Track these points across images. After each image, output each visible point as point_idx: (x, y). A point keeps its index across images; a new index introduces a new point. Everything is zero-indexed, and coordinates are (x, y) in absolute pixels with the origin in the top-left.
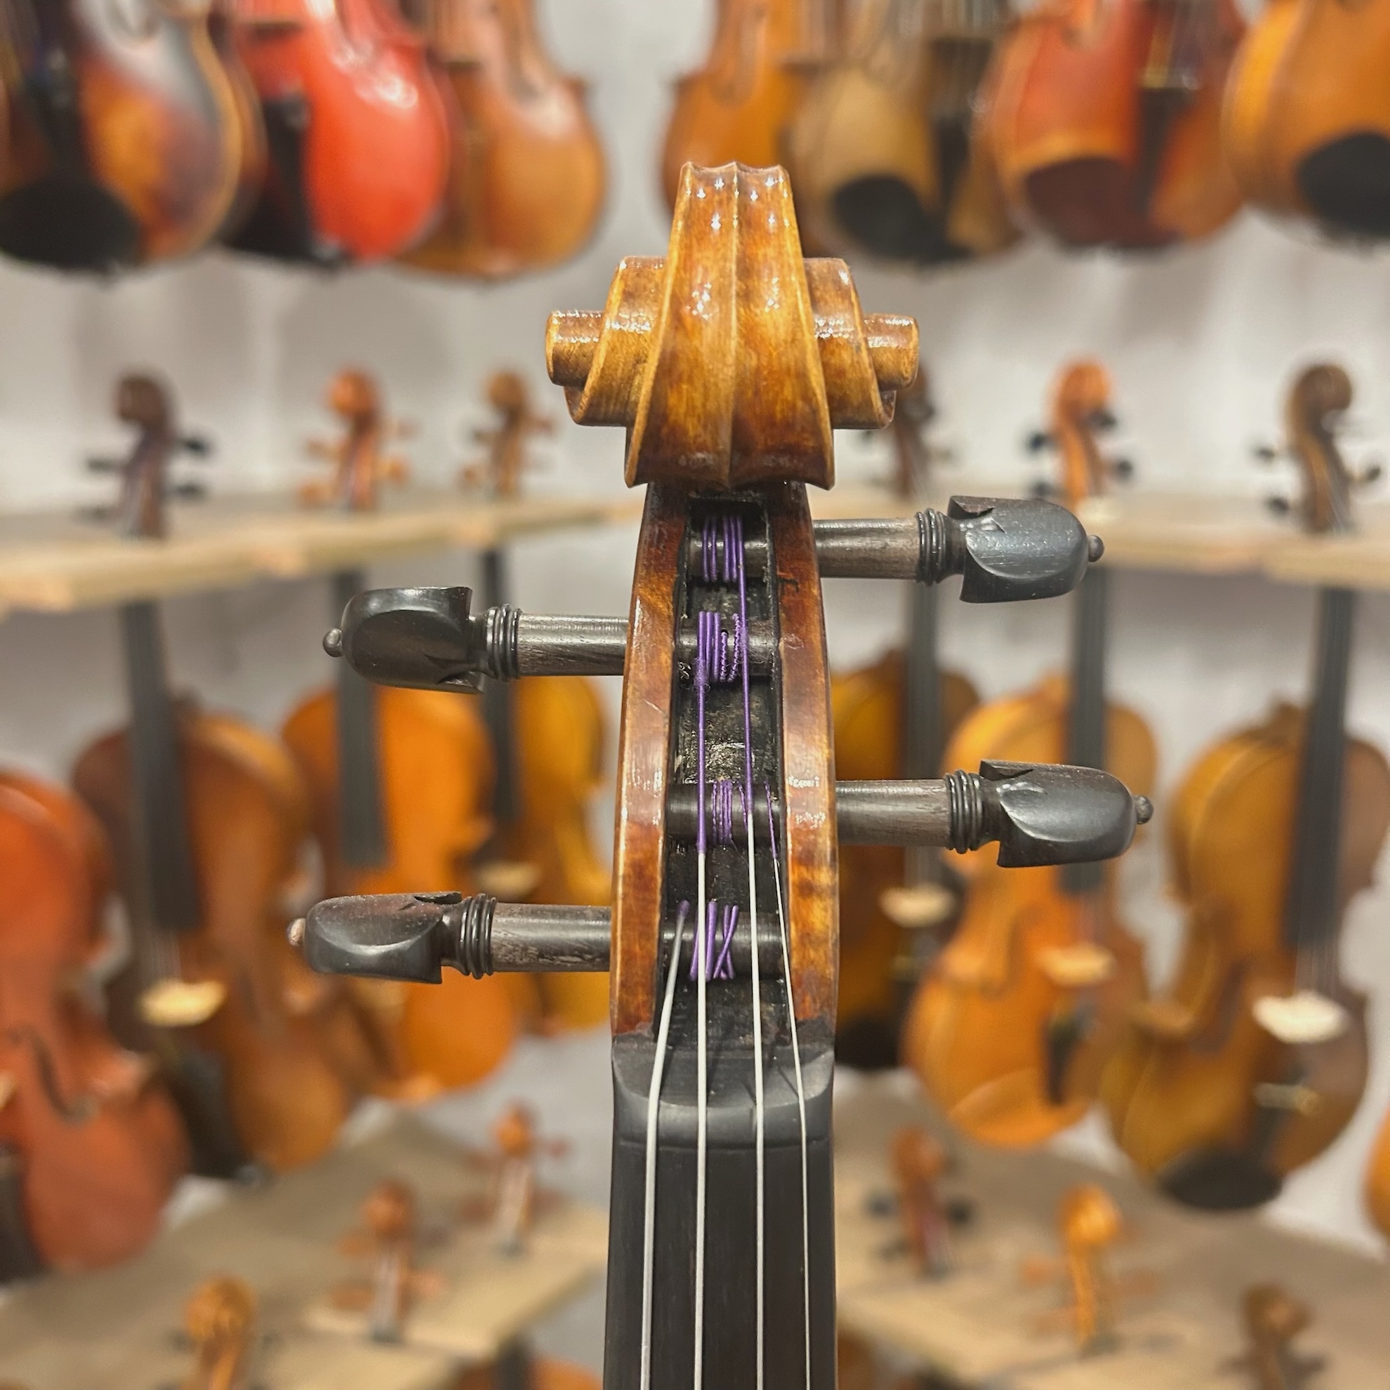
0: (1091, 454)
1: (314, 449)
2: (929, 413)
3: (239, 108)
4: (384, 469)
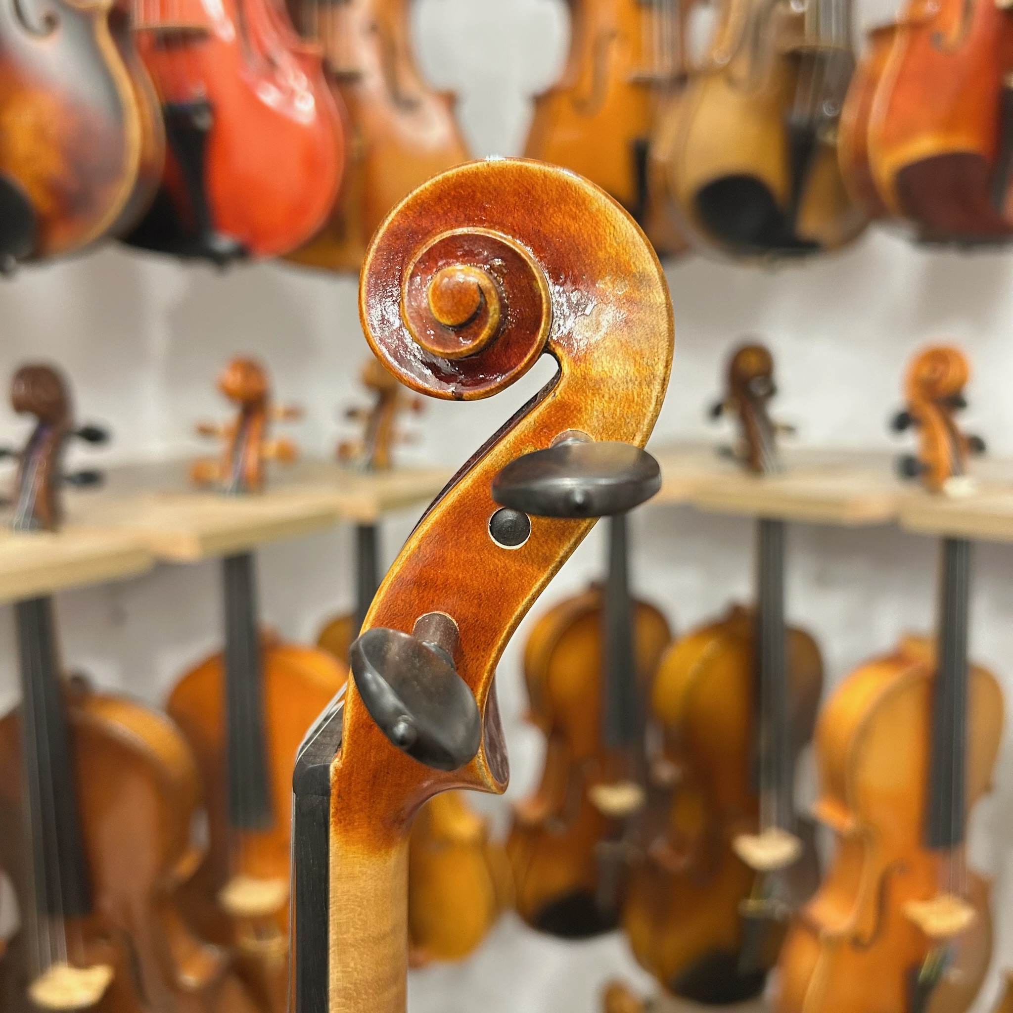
0: (952, 430)
1: (205, 431)
2: (772, 391)
3: (139, 102)
4: (271, 448)
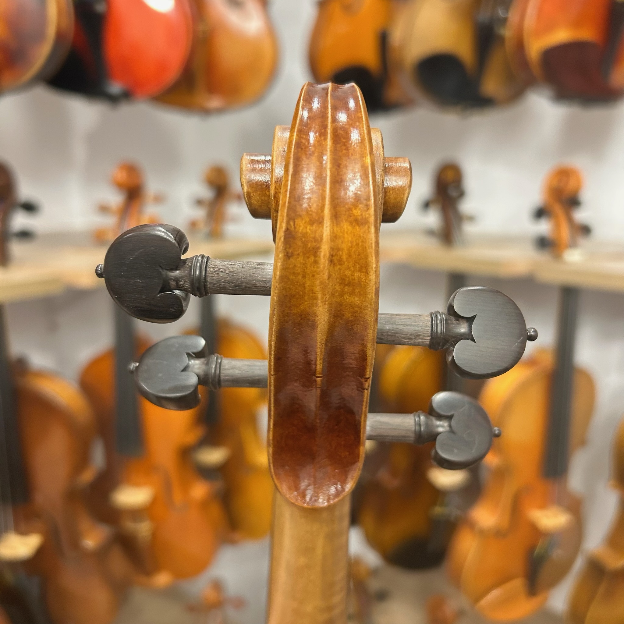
0: (570, 220)
1: (104, 209)
2: (461, 194)
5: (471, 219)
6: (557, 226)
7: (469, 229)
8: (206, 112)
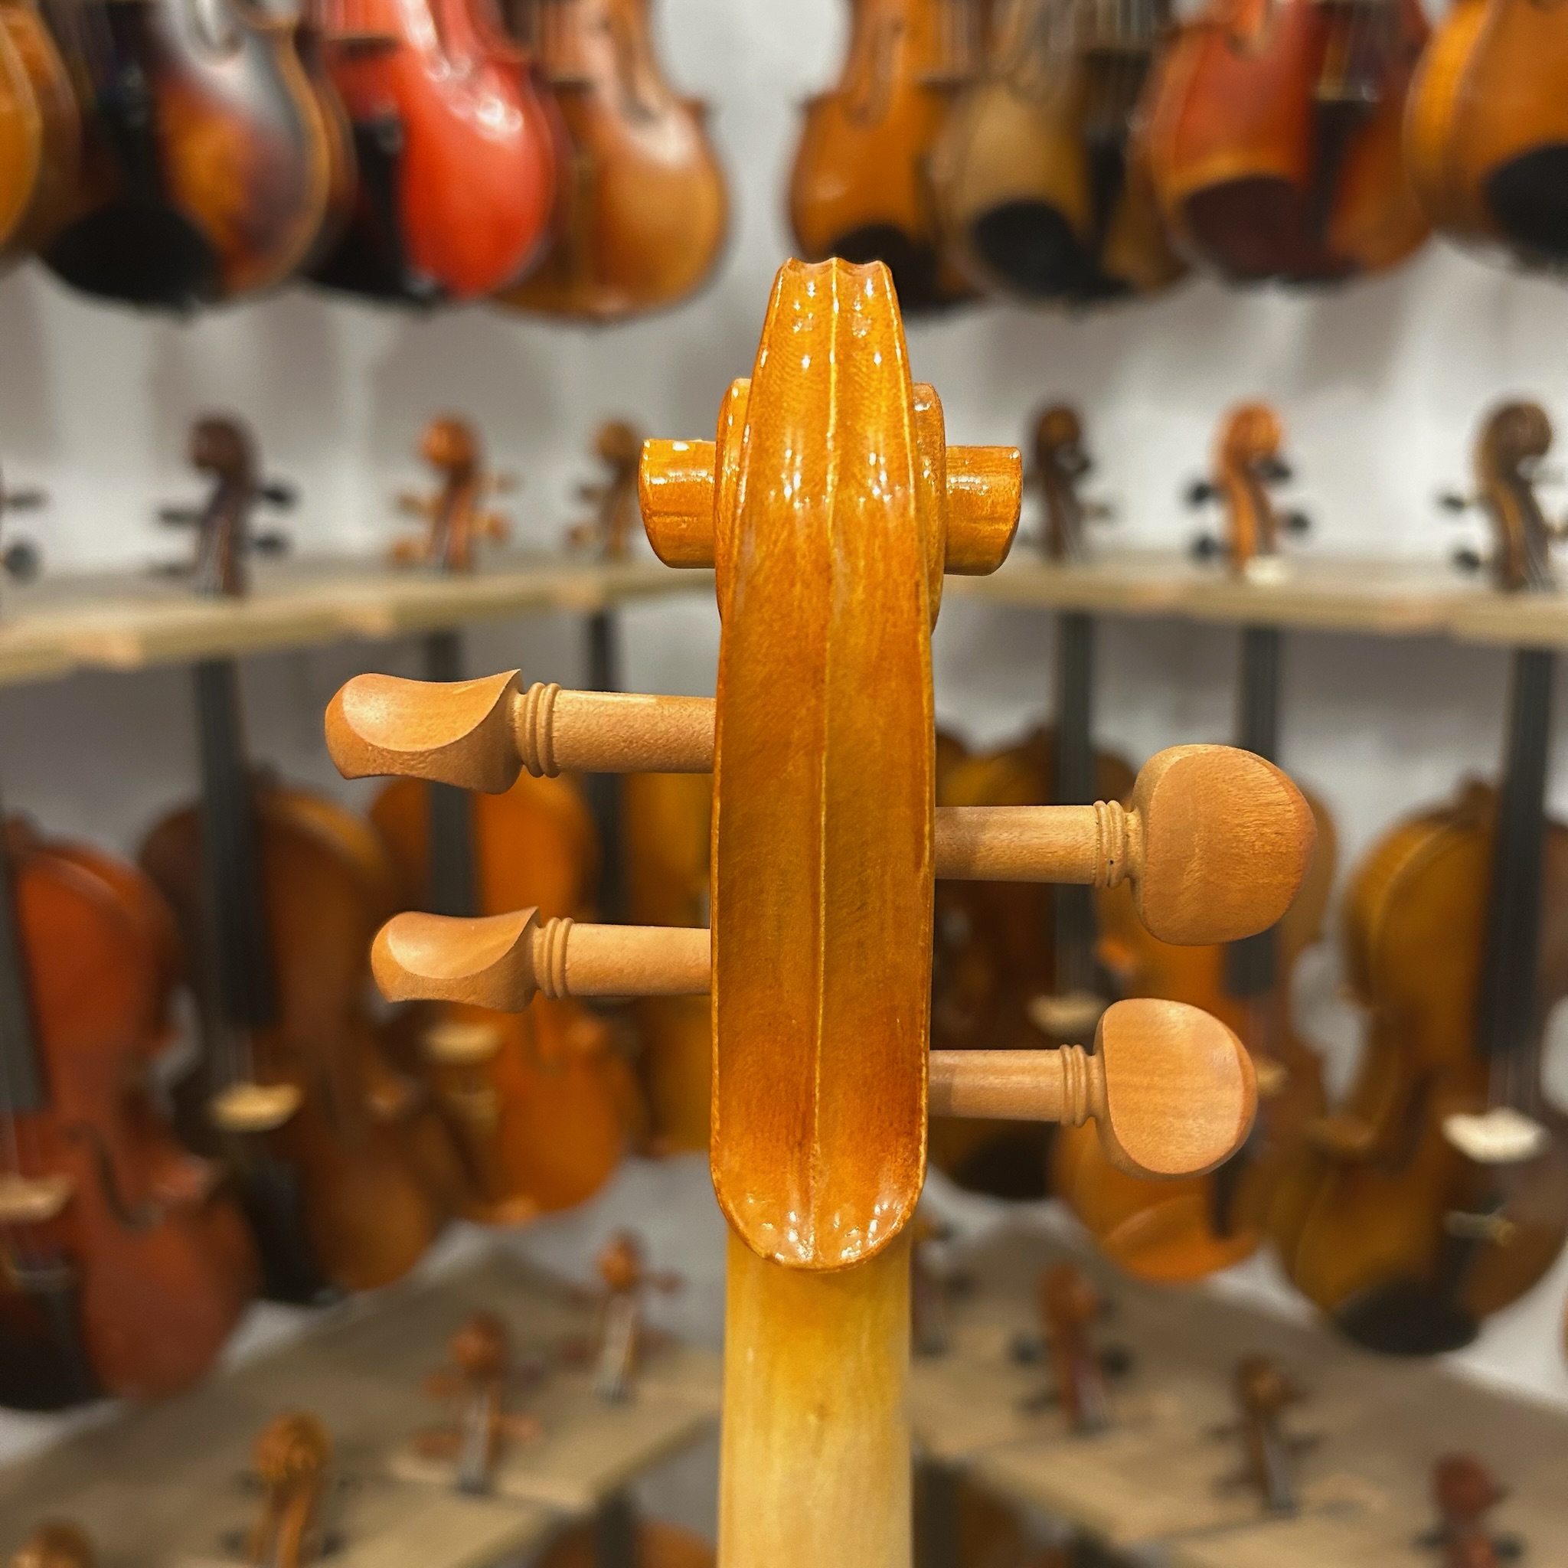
0: (1261, 508)
1: (407, 505)
2: (1084, 466)
3: (327, 129)
4: (482, 525)
5: (1104, 512)
6: (1235, 517)
7: (1098, 534)
8: (596, 321)
